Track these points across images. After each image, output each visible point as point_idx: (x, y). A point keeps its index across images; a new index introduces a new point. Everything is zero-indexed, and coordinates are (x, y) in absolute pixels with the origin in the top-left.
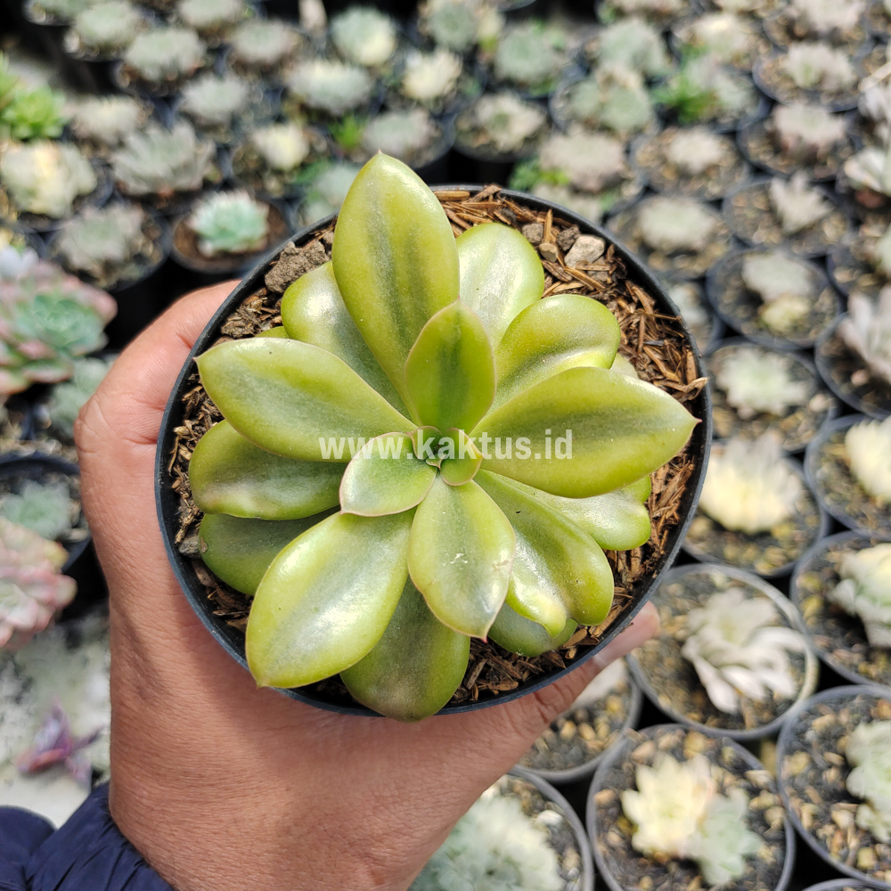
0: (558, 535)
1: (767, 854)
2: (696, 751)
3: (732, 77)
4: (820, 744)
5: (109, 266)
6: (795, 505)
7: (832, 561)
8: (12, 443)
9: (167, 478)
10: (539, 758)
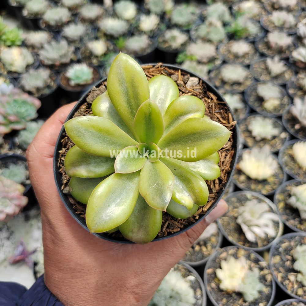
0: (189, 176)
1: (266, 290)
2: (241, 255)
3: (253, 23)
4: (284, 252)
5: (38, 89)
6: (275, 170)
7: (288, 190)
8: (6, 150)
9: (57, 168)
10: (187, 258)
